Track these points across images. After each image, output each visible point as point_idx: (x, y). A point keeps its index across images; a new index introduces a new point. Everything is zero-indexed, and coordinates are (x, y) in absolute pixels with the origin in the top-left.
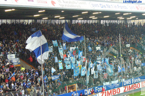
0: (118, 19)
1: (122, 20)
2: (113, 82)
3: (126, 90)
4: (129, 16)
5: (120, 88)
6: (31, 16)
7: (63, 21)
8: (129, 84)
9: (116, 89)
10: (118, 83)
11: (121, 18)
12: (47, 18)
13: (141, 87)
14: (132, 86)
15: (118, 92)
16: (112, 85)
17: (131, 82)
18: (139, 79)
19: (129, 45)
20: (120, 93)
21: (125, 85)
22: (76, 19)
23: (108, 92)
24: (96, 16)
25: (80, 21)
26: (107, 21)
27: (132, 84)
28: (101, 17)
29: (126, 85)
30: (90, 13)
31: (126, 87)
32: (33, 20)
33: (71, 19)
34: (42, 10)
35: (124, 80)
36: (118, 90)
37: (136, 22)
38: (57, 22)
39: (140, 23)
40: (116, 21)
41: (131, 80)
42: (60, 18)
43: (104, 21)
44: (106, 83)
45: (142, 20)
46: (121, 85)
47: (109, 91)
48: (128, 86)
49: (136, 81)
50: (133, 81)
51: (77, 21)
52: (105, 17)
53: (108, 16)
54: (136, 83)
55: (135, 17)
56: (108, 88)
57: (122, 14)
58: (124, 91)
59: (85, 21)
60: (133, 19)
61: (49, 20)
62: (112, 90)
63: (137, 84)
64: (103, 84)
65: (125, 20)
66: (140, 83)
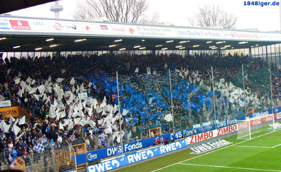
0: (210, 49)
1: (215, 50)
2: (204, 124)
3: (220, 133)
4: (223, 45)
5: (213, 131)
6: (105, 47)
7: (145, 52)
8: (224, 127)
9: (208, 132)
10: (210, 126)
11: (213, 47)
12: (125, 49)
13: (238, 129)
14: (227, 129)
15: (211, 136)
16: (204, 127)
17: (227, 124)
18: (236, 121)
19: (224, 79)
20: (213, 137)
21: (218, 127)
22: (159, 49)
23: (198, 136)
24: (183, 45)
25: (164, 52)
26: (197, 51)
27: (227, 126)
28: (190, 47)
29: (220, 127)
30: (176, 42)
31: (220, 130)
32: (109, 51)
33: (154, 49)
34: (119, 39)
35: (217, 121)
36: (211, 133)
37: (232, 52)
38: (137, 52)
39: (237, 53)
40: (208, 51)
41: (226, 121)
42: (140, 49)
43: (194, 51)
44: (196, 125)
45: (238, 50)
46: (214, 127)
47: (200, 135)
48: (223, 128)
49: (231, 123)
50: (228, 122)
51: (161, 52)
52: (194, 46)
53: (198, 46)
54: (231, 125)
55: (230, 46)
56: (199, 131)
57: (214, 42)
58: (218, 134)
59: (171, 52)
60: (228, 49)
61: (127, 51)
62: (203, 133)
63: (233, 126)
64: (192, 127)
65: (219, 49)
66: (237, 125)
